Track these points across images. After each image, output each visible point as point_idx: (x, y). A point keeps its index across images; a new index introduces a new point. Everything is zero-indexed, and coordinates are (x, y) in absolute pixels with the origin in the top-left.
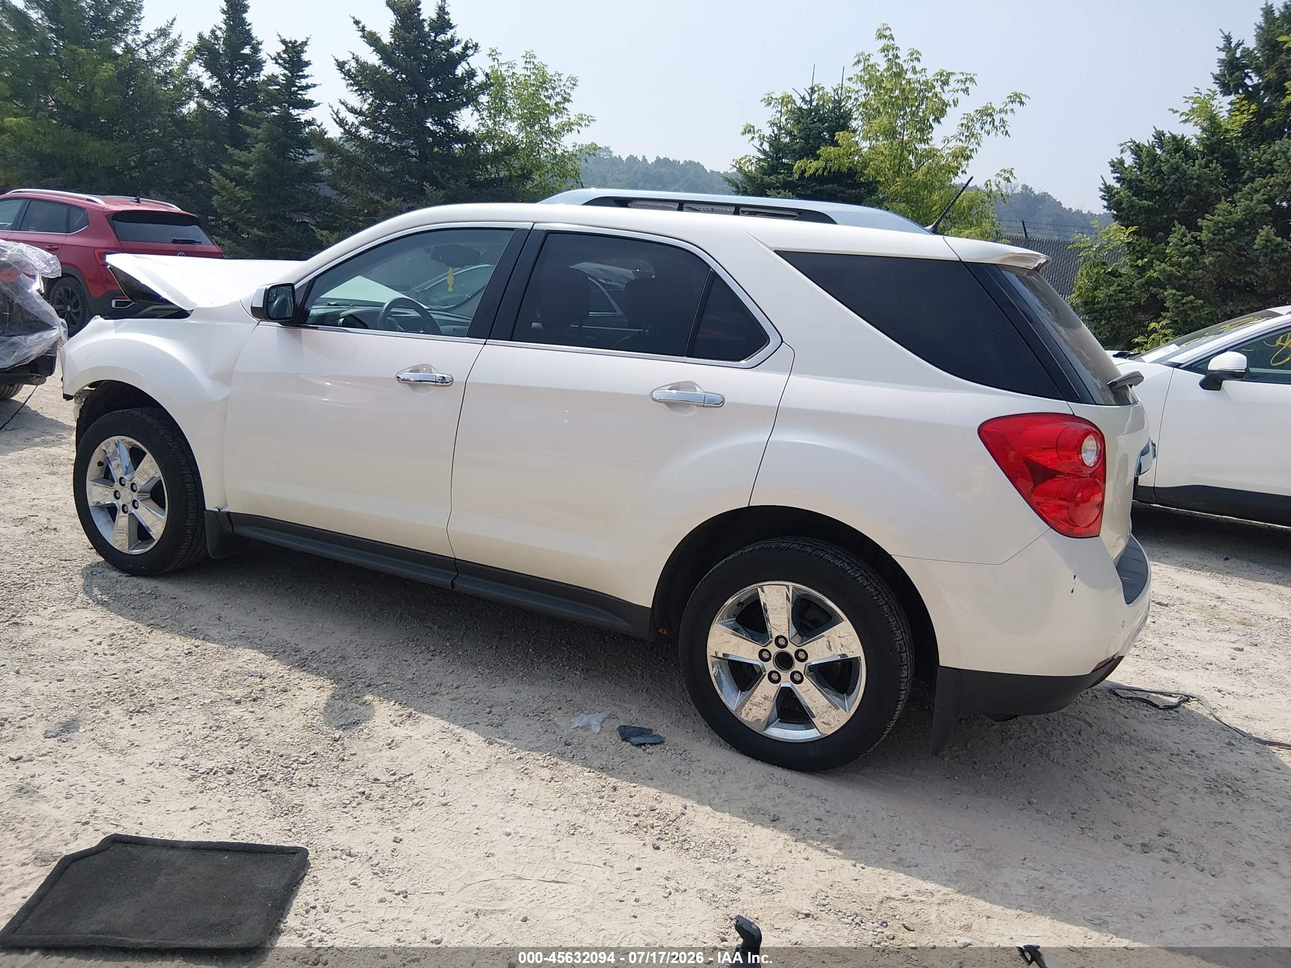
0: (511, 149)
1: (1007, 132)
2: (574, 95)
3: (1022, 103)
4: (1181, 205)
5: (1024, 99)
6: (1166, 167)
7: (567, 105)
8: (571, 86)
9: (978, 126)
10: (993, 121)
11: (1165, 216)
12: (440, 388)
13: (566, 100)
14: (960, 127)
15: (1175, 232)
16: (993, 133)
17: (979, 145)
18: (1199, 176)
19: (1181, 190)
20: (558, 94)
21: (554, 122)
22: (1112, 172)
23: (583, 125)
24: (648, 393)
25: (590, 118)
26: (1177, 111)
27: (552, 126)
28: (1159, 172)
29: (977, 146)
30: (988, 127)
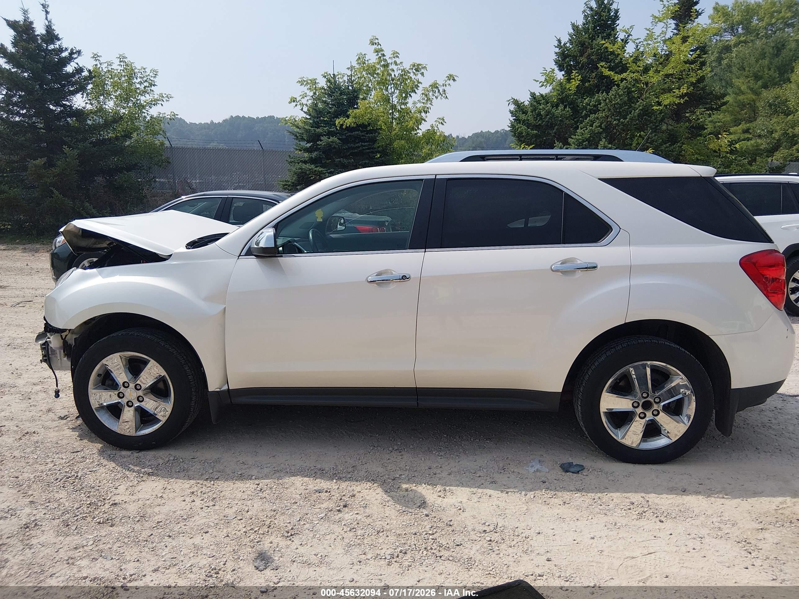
0: (117, 119)
1: (446, 97)
2: (157, 80)
3: (454, 80)
4: (554, 131)
5: (455, 78)
6: (543, 112)
7: (153, 88)
8: (153, 75)
9: (431, 94)
10: (439, 91)
11: (544, 138)
12: (404, 282)
13: (151, 85)
14: (422, 95)
15: (556, 146)
16: (439, 98)
17: (431, 105)
18: (561, 116)
19: (552, 124)
20: (146, 81)
21: (143, 99)
22: (512, 116)
23: (165, 100)
24: (549, 267)
25: (169, 96)
26: (538, 81)
27: (142, 102)
28: (539, 114)
29: (430, 105)
30: (437, 94)
